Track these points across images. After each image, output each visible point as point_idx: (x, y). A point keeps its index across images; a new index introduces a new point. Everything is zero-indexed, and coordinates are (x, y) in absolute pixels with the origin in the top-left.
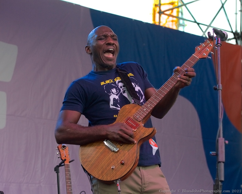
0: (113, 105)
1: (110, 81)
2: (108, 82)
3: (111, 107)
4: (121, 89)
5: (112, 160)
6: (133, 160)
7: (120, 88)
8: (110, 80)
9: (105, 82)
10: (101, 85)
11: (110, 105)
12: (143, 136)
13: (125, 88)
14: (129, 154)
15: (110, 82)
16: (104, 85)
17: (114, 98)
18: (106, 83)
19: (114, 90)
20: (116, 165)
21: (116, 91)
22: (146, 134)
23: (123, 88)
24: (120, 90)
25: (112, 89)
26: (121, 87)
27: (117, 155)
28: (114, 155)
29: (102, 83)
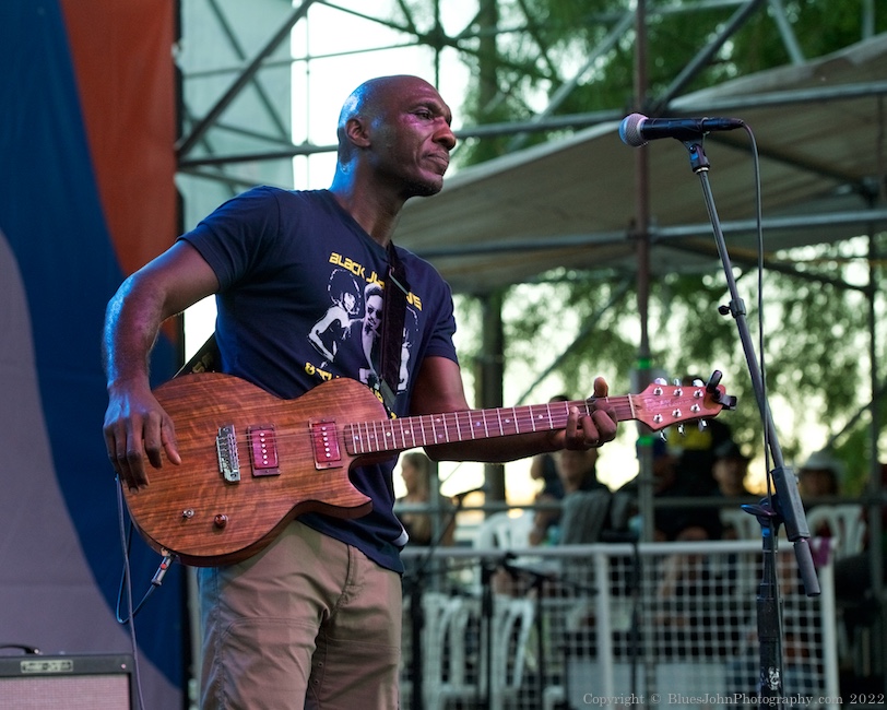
0: (321, 336)
1: (356, 269)
2: (350, 265)
3: (313, 336)
4: (367, 315)
5: (201, 491)
6: (250, 535)
7: (367, 309)
8: (357, 265)
9: (343, 261)
10: (331, 261)
11: (314, 330)
12: (327, 498)
13: (378, 321)
14: (254, 512)
15: (355, 272)
16: (337, 266)
17: (337, 320)
18: (345, 265)
19: (350, 300)
20: (201, 513)
21: (352, 306)
22: (339, 499)
23: (374, 315)
24: (362, 315)
25: (347, 294)
26: (371, 310)
27: (224, 488)
28: (217, 485)
29: (335, 259)
